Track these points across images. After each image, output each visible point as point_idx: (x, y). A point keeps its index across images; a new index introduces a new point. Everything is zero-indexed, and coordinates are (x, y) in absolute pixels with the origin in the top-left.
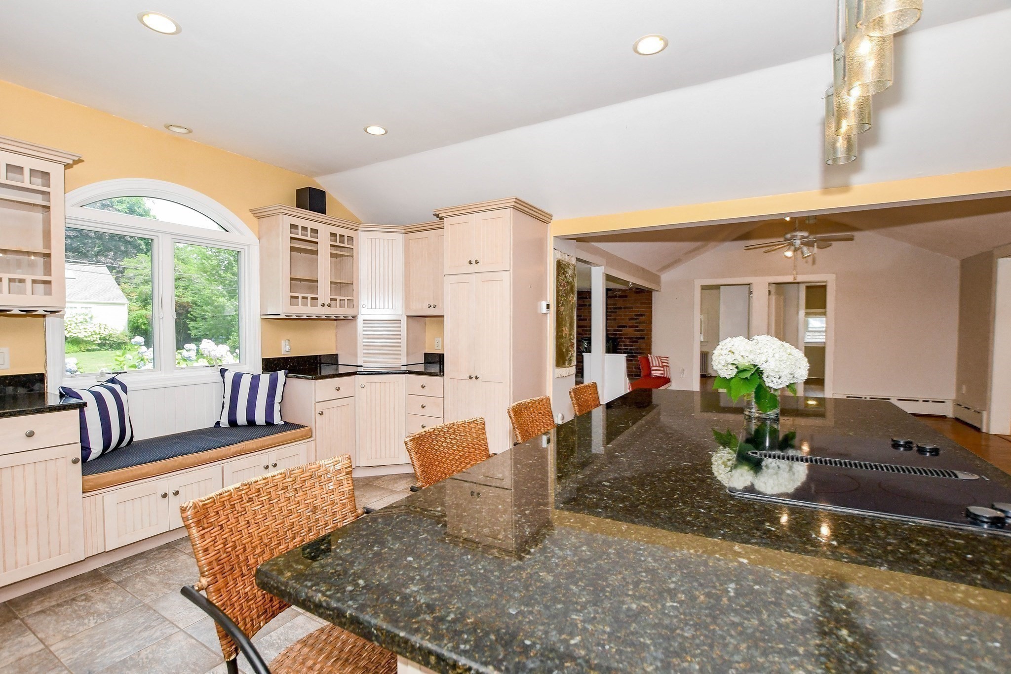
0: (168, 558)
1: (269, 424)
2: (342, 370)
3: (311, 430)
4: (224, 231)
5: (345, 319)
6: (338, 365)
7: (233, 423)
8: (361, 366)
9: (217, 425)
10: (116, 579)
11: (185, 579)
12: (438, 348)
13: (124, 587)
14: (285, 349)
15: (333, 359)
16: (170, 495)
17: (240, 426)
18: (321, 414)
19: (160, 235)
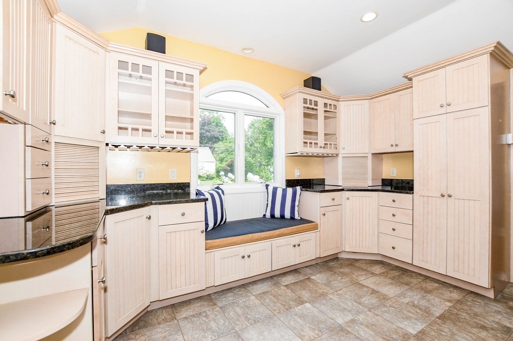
0: (244, 296)
1: (292, 218)
2: (327, 188)
3: (317, 224)
4: (267, 107)
5: (332, 156)
6: (325, 185)
7: (273, 216)
8: (341, 186)
9: (264, 216)
10: (220, 304)
11: (257, 317)
12: (393, 175)
13: (224, 312)
14: (297, 175)
15: (322, 182)
16: (246, 257)
17: (276, 218)
18: (324, 215)
19: (238, 110)
